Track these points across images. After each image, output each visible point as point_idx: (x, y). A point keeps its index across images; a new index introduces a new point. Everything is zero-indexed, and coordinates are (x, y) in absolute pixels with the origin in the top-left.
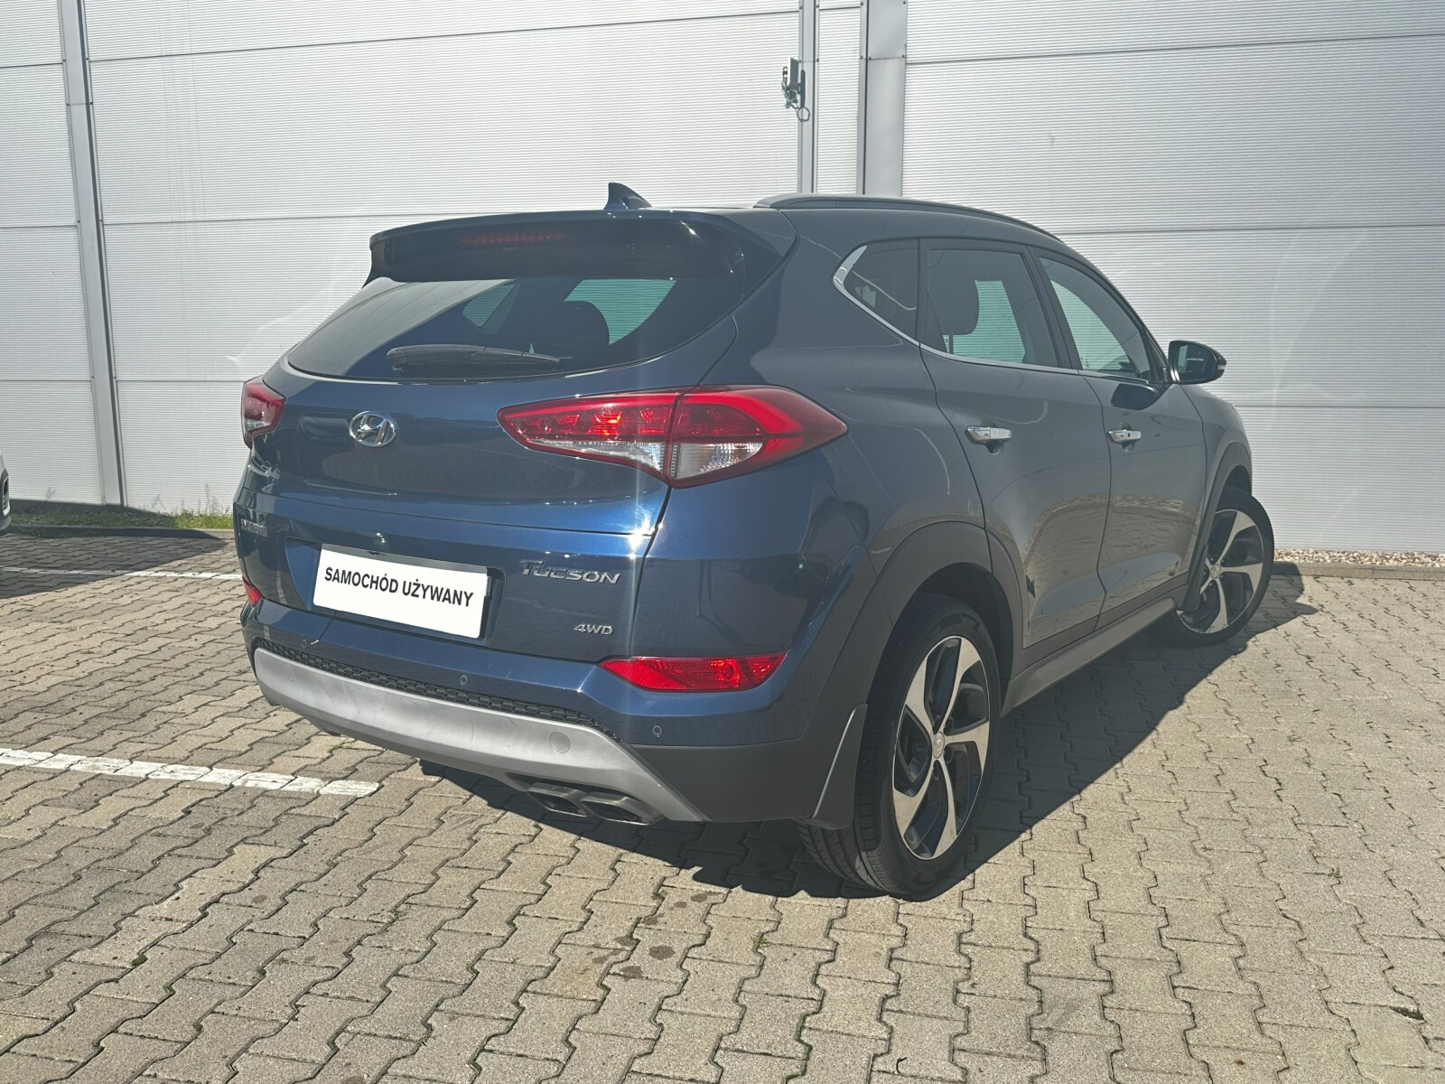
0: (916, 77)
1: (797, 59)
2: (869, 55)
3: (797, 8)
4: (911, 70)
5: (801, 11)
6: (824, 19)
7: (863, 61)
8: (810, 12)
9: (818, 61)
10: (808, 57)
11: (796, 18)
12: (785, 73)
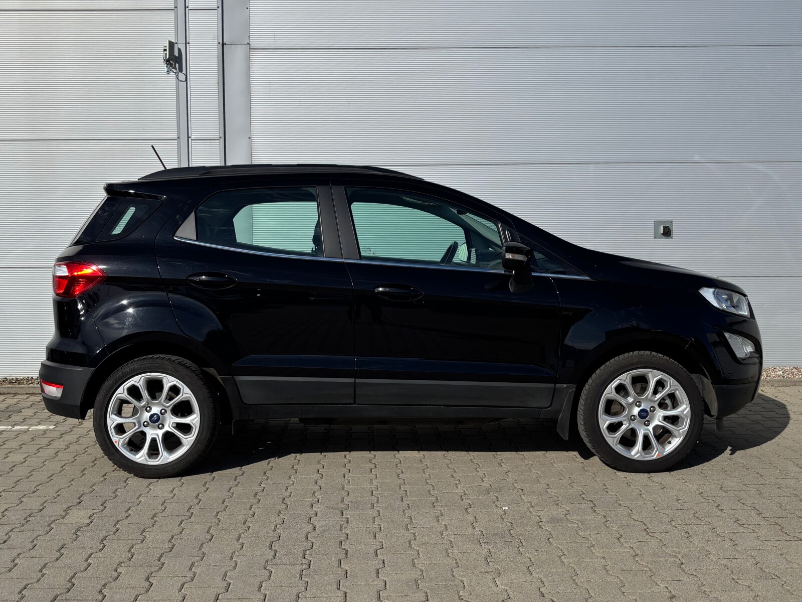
0: (257, 59)
1: (174, 41)
2: (224, 42)
3: (173, 7)
4: (252, 52)
5: (176, 9)
6: (191, 16)
7: (220, 46)
8: (182, 10)
9: (189, 43)
10: (181, 41)
11: (172, 15)
12: (165, 50)
